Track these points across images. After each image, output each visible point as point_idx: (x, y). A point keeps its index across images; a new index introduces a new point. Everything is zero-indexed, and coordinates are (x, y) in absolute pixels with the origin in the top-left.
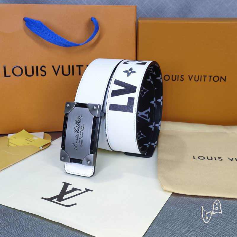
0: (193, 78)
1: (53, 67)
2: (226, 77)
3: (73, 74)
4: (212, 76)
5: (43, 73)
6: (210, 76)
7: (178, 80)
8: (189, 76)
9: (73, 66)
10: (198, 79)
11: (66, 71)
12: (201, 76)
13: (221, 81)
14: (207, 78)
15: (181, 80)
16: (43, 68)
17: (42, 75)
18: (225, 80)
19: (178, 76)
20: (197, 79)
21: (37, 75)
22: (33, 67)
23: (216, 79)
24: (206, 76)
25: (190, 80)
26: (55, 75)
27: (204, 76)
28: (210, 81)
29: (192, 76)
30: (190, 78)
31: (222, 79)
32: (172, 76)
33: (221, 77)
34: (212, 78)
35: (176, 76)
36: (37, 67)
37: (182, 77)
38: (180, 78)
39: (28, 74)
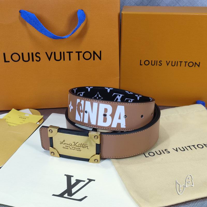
0: (170, 63)
1: (46, 53)
2: (200, 63)
3: (64, 60)
4: (187, 62)
5: (38, 59)
6: (186, 62)
7: (157, 65)
8: (167, 61)
9: (64, 53)
10: (175, 64)
11: (58, 57)
12: (178, 62)
13: (195, 66)
14: (183, 64)
15: (159, 65)
16: (38, 55)
17: (37, 60)
18: (199, 66)
19: (157, 61)
20: (173, 64)
21: (33, 60)
22: (29, 54)
23: (191, 64)
24: (182, 62)
25: (168, 65)
26: (49, 61)
27: (180, 62)
28: (185, 66)
29: (170, 61)
30: (168, 63)
31: (196, 65)
32: (152, 61)
33: (196, 63)
34: (187, 63)
35: (155, 61)
36: (32, 54)
37: (161, 62)
38: (158, 63)
39: (25, 60)
